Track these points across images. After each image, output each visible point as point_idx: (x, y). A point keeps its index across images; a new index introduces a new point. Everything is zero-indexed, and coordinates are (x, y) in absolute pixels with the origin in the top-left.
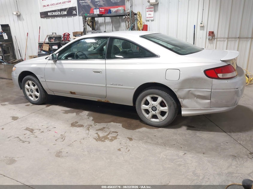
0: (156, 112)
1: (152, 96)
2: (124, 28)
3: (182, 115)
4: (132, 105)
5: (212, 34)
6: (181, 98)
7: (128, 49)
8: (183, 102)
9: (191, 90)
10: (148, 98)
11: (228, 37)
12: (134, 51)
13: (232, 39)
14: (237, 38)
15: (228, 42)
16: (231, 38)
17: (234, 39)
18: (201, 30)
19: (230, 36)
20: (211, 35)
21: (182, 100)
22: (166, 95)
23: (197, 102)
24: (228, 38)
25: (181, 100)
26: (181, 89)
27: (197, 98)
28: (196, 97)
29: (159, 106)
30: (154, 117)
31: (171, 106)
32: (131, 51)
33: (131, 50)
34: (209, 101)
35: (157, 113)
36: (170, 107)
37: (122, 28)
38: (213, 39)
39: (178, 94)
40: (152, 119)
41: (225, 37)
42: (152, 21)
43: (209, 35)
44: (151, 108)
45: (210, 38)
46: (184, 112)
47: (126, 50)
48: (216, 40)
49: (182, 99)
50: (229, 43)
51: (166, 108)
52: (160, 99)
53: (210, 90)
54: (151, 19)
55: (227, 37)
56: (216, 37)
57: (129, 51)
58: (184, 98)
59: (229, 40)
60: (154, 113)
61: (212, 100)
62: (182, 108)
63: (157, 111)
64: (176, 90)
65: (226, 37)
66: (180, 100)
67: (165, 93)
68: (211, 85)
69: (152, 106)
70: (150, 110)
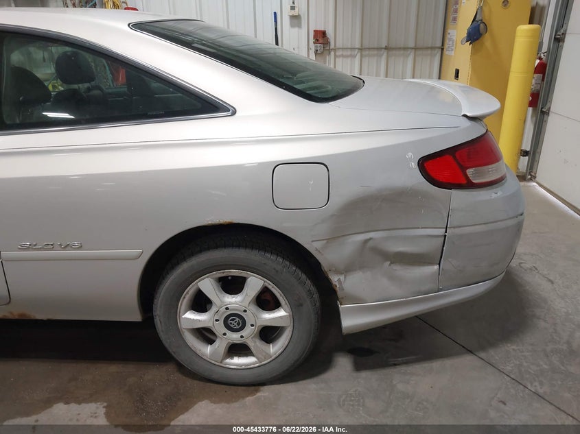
0: (244, 333)
1: (220, 274)
3: (344, 331)
4: (136, 317)
5: (321, 36)
6: (338, 272)
7: (86, 85)
8: (345, 283)
9: (371, 239)
10: (207, 285)
11: (362, 46)
12: (110, 91)
13: (372, 52)
14: (382, 48)
15: (363, 59)
16: (369, 49)
17: (375, 52)
18: (292, 26)
19: (366, 45)
20: (321, 41)
21: (342, 278)
22: (279, 268)
23: (392, 278)
24: (361, 49)
25: (339, 280)
26: (335, 237)
27: (391, 263)
28: (387, 260)
29: (253, 309)
30: (238, 349)
31: (301, 305)
32: (96, 92)
33: (99, 88)
34: (436, 267)
35: (247, 335)
36: (296, 308)
38: (325, 52)
39: (328, 257)
40: (228, 361)
41: (353, 47)
43: (316, 41)
44: (221, 322)
45: (318, 49)
46: (350, 321)
47: (76, 86)
48: (332, 53)
49: (342, 274)
50: (365, 60)
51: (281, 313)
52: (254, 284)
53: (442, 232)
55: (358, 45)
56: (332, 46)
57: (89, 89)
58: (347, 270)
59: (364, 53)
60: (235, 337)
61: (447, 264)
62: (342, 307)
63: (248, 331)
64: (318, 245)
65: (357, 47)
66: (334, 279)
67: (274, 257)
68: (446, 215)
69: (224, 313)
70: (219, 328)
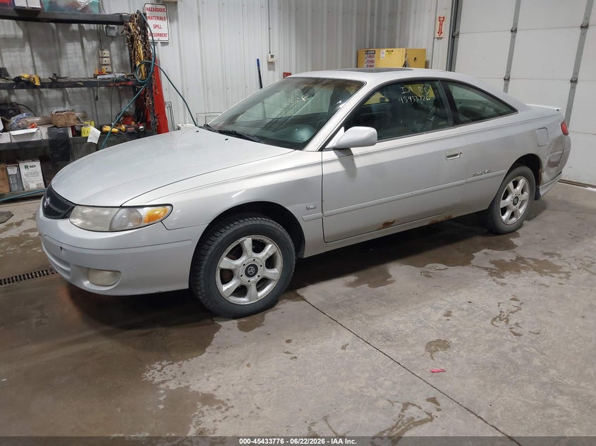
0: (517, 205)
2: (78, 59)
18: (269, 69)
37: (69, 60)
42: (164, 44)
44: (512, 201)
51: (527, 194)
53: (562, 152)
54: (161, 38)
63: (519, 203)
70: (511, 205)
